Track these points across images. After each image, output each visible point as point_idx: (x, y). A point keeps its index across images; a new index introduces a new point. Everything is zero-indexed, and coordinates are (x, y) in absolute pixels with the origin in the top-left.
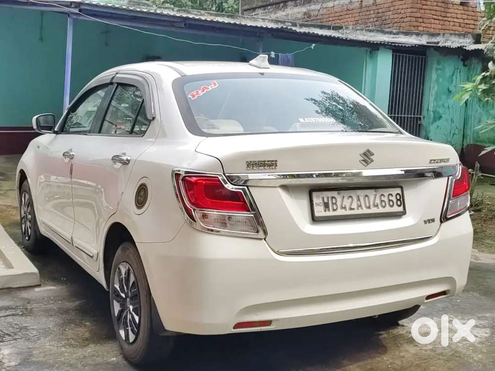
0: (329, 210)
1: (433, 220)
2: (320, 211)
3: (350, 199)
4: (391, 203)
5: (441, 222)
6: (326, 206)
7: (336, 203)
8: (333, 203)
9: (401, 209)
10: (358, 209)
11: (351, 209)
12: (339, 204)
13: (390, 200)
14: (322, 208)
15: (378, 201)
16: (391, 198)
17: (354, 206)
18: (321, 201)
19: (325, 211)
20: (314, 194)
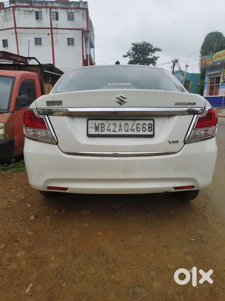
0: (98, 131)
1: (177, 142)
2: (92, 131)
3: (115, 125)
4: (144, 129)
5: (185, 143)
6: (97, 129)
7: (104, 128)
8: (102, 127)
9: (151, 133)
10: (119, 131)
11: (114, 131)
12: (106, 128)
13: (143, 128)
14: (94, 130)
15: (135, 127)
16: (144, 126)
17: (117, 129)
18: (94, 125)
19: (96, 131)
20: (90, 121)
